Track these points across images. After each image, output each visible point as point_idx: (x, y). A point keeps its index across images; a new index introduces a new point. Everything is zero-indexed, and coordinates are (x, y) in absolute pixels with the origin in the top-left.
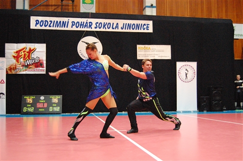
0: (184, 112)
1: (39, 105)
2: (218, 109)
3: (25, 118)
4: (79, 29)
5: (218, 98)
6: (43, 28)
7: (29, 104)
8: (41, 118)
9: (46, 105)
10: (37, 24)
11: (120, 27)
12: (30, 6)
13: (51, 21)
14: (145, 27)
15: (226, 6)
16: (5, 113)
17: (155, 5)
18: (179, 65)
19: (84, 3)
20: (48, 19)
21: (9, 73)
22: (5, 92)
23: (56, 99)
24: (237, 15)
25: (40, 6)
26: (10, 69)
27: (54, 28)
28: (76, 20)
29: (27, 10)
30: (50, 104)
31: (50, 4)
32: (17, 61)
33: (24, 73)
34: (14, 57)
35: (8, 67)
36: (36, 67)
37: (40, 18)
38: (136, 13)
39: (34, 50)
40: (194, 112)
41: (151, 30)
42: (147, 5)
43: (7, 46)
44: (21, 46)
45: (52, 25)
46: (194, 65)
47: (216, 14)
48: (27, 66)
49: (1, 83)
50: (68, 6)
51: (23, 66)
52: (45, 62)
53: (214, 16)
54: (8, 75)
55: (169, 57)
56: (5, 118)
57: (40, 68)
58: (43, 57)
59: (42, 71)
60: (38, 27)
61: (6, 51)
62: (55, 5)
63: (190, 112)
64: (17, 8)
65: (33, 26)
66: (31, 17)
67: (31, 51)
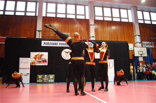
1: (44, 79)
3: (38, 85)
4: (62, 46)
6: (47, 45)
7: (40, 78)
8: (45, 85)
9: (47, 79)
10: (44, 44)
12: (42, 37)
13: (50, 43)
15: (124, 37)
16: (29, 83)
17: (94, 36)
20: (49, 42)
21: (32, 65)
22: (29, 73)
23: (52, 76)
24: (129, 40)
25: (46, 37)
26: (32, 63)
27: (52, 46)
28: (61, 42)
29: (40, 39)
30: (49, 79)
32: (36, 60)
33: (38, 65)
34: (34, 58)
36: (44, 62)
37: (46, 42)
39: (43, 55)
42: (91, 36)
43: (31, 53)
45: (51, 44)
46: (113, 60)
47: (120, 39)
48: (40, 62)
49: (28, 69)
50: (58, 37)
51: (38, 62)
52: (47, 60)
58: (47, 58)
59: (46, 64)
60: (45, 45)
61: (31, 55)
62: (52, 37)
64: (36, 38)
65: (43, 45)
66: (42, 41)
67: (41, 55)
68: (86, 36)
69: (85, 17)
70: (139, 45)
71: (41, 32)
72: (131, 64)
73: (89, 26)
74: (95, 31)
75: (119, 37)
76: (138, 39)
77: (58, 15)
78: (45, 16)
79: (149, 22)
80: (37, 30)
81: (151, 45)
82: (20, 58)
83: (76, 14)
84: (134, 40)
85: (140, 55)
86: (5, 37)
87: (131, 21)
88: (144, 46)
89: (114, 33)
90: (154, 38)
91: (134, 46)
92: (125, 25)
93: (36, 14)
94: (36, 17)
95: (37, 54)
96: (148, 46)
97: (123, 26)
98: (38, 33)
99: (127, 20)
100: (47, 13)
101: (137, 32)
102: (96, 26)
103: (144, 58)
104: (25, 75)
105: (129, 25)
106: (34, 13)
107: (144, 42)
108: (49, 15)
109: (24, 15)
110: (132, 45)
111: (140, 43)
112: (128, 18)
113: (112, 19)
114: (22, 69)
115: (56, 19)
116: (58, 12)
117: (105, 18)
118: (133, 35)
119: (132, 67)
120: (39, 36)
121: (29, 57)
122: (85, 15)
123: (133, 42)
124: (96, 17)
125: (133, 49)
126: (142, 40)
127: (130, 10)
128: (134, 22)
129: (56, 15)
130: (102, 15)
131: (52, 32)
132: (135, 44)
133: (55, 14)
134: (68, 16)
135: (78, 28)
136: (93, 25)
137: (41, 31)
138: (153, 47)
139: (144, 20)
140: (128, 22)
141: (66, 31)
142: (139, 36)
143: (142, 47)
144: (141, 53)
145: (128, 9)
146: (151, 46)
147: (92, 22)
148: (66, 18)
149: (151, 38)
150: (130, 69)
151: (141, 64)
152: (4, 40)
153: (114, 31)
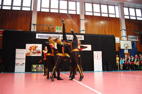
0: (97, 71)
1: (39, 69)
2: (111, 70)
3: (33, 73)
5: (110, 66)
6: (41, 38)
7: (34, 68)
8: (39, 74)
9: (41, 69)
10: (39, 36)
11: (71, 38)
12: (37, 30)
13: (44, 36)
14: (81, 38)
15: (112, 30)
17: (84, 30)
18: (95, 52)
19: (57, 29)
20: (43, 34)
21: (27, 55)
22: (25, 63)
24: (116, 34)
25: (40, 30)
26: (28, 54)
28: (54, 35)
29: (35, 32)
31: (44, 30)
32: (30, 51)
33: (33, 56)
34: (29, 49)
35: (26, 53)
36: (38, 53)
37: (40, 34)
38: (77, 33)
39: (37, 47)
40: (101, 71)
41: (83, 39)
42: (81, 30)
43: (26, 44)
44: (32, 45)
45: (44, 37)
46: (101, 52)
47: (108, 33)
48: (34, 53)
49: (23, 59)
50: (51, 30)
51: (32, 53)
52: (41, 51)
53: (107, 34)
54: (26, 57)
55: (90, 50)
56: (24, 73)
57: (40, 54)
59: (40, 55)
60: (39, 38)
61: (26, 47)
62: (46, 30)
63: (99, 71)
64: (31, 31)
65: (37, 37)
66: (37, 34)
67: (36, 47)
68: (77, 30)
69: (76, 13)
70: (125, 39)
71: (35, 26)
72: (117, 56)
73: (80, 21)
74: (85, 25)
75: (107, 31)
76: (124, 33)
77: (51, 10)
78: (39, 11)
79: (134, 18)
80: (32, 23)
81: (136, 38)
82: (16, 50)
83: (68, 10)
84: (120, 34)
85: (125, 48)
86: (3, 30)
87: (118, 16)
88: (129, 40)
89: (102, 27)
90: (139, 33)
91: (120, 40)
92: (113, 20)
93: (31, 9)
94: (31, 12)
95: (32, 46)
96: (133, 40)
97: (111, 21)
98: (32, 26)
99: (115, 15)
100: (41, 8)
101: (123, 26)
102: (86, 21)
103: (129, 50)
104: (21, 65)
105: (117, 20)
106: (30, 8)
107: (129, 36)
108: (43, 10)
109: (20, 10)
110: (118, 38)
111: (125, 37)
112: (115, 14)
113: (101, 15)
114: (18, 59)
115: (50, 14)
116: (51, 8)
117: (94, 13)
118: (119, 30)
119: (118, 58)
120: (33, 29)
121: (24, 48)
122: (76, 10)
123: (120, 36)
124: (86, 13)
125: (119, 42)
126: (128, 34)
127: (117, 7)
128: (121, 17)
129: (50, 10)
130: (92, 11)
131: (46, 26)
132: (122, 38)
133: (48, 9)
134: (61, 12)
135: (69, 22)
136: (84, 20)
137: (35, 24)
138: (138, 40)
139: (129, 16)
140: (116, 18)
141: (58, 25)
142: (125, 30)
143: (128, 40)
144: (126, 46)
145: (115, 5)
146: (135, 40)
147: (82, 17)
148: (59, 13)
149: (136, 32)
150: (116, 61)
151: (126, 56)
152: (2, 33)
153: (102, 25)
